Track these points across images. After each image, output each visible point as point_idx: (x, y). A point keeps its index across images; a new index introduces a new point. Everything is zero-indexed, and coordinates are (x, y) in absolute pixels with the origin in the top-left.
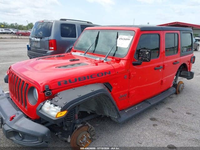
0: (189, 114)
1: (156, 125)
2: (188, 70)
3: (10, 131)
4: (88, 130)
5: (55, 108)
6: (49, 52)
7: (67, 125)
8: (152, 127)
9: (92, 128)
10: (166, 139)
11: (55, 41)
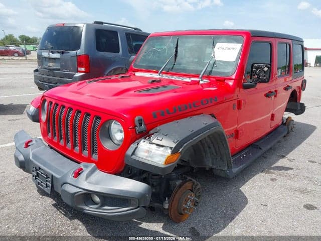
0: (313, 162)
1: (276, 180)
2: (298, 101)
3: (79, 193)
4: (192, 187)
5: (159, 149)
6: (78, 75)
7: (155, 183)
8: (271, 183)
9: (198, 184)
10: (297, 197)
11: (87, 57)
